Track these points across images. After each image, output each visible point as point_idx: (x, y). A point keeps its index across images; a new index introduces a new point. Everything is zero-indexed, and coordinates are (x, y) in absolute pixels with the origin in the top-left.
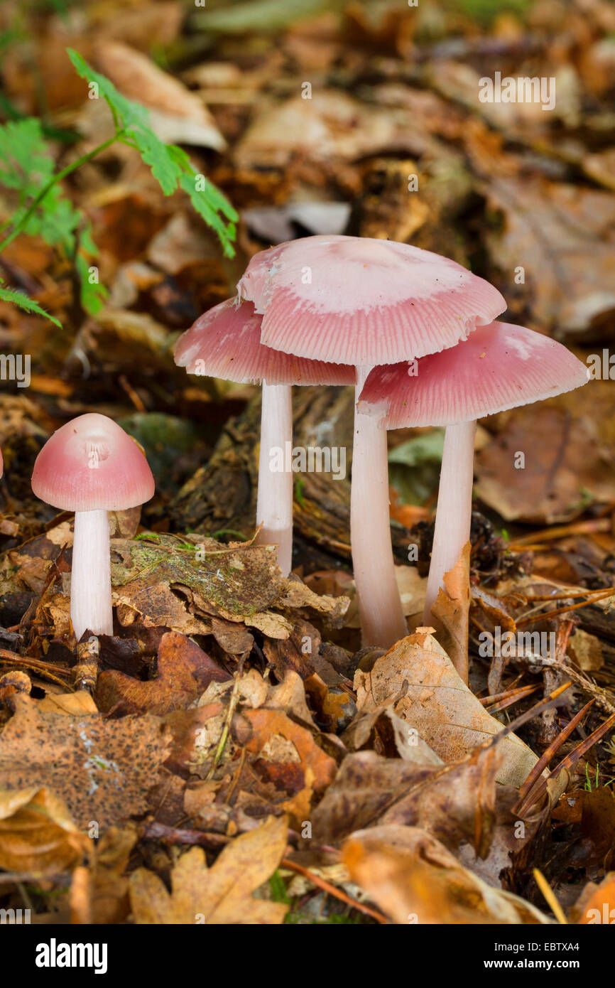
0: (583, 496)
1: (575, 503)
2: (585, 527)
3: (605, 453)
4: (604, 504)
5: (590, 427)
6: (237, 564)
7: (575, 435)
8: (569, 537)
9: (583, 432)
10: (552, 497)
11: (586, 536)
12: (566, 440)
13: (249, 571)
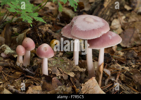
0: (135, 43)
1: (133, 44)
2: (134, 48)
3: (139, 35)
4: (138, 44)
5: (138, 30)
6: (68, 64)
7: (135, 32)
8: (131, 50)
9: (137, 31)
10: (130, 42)
11: (133, 50)
12: (134, 32)
13: (70, 65)
